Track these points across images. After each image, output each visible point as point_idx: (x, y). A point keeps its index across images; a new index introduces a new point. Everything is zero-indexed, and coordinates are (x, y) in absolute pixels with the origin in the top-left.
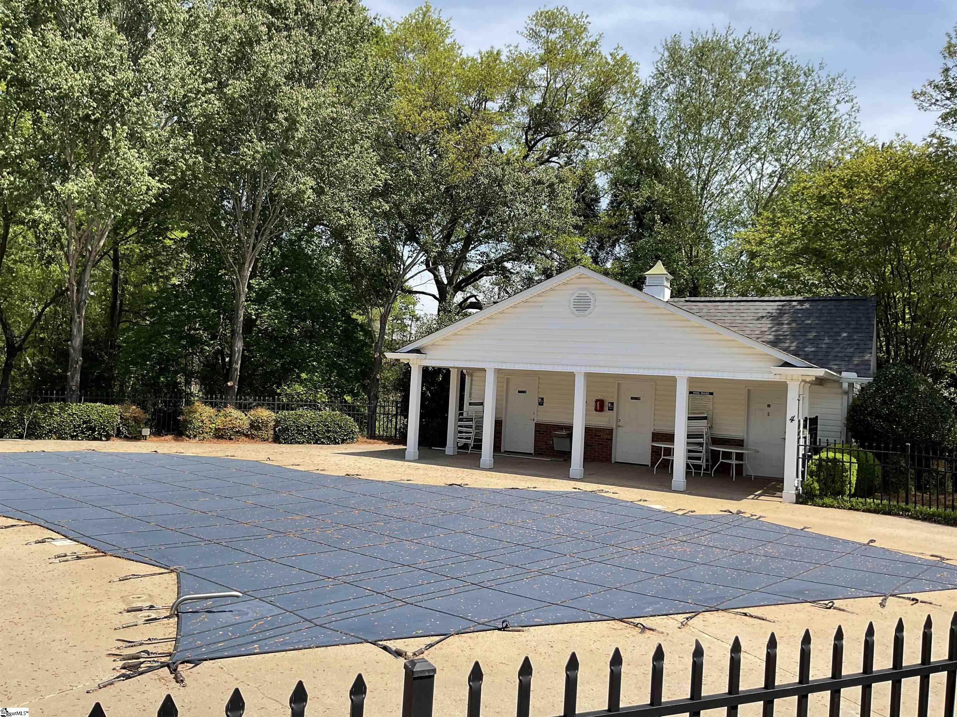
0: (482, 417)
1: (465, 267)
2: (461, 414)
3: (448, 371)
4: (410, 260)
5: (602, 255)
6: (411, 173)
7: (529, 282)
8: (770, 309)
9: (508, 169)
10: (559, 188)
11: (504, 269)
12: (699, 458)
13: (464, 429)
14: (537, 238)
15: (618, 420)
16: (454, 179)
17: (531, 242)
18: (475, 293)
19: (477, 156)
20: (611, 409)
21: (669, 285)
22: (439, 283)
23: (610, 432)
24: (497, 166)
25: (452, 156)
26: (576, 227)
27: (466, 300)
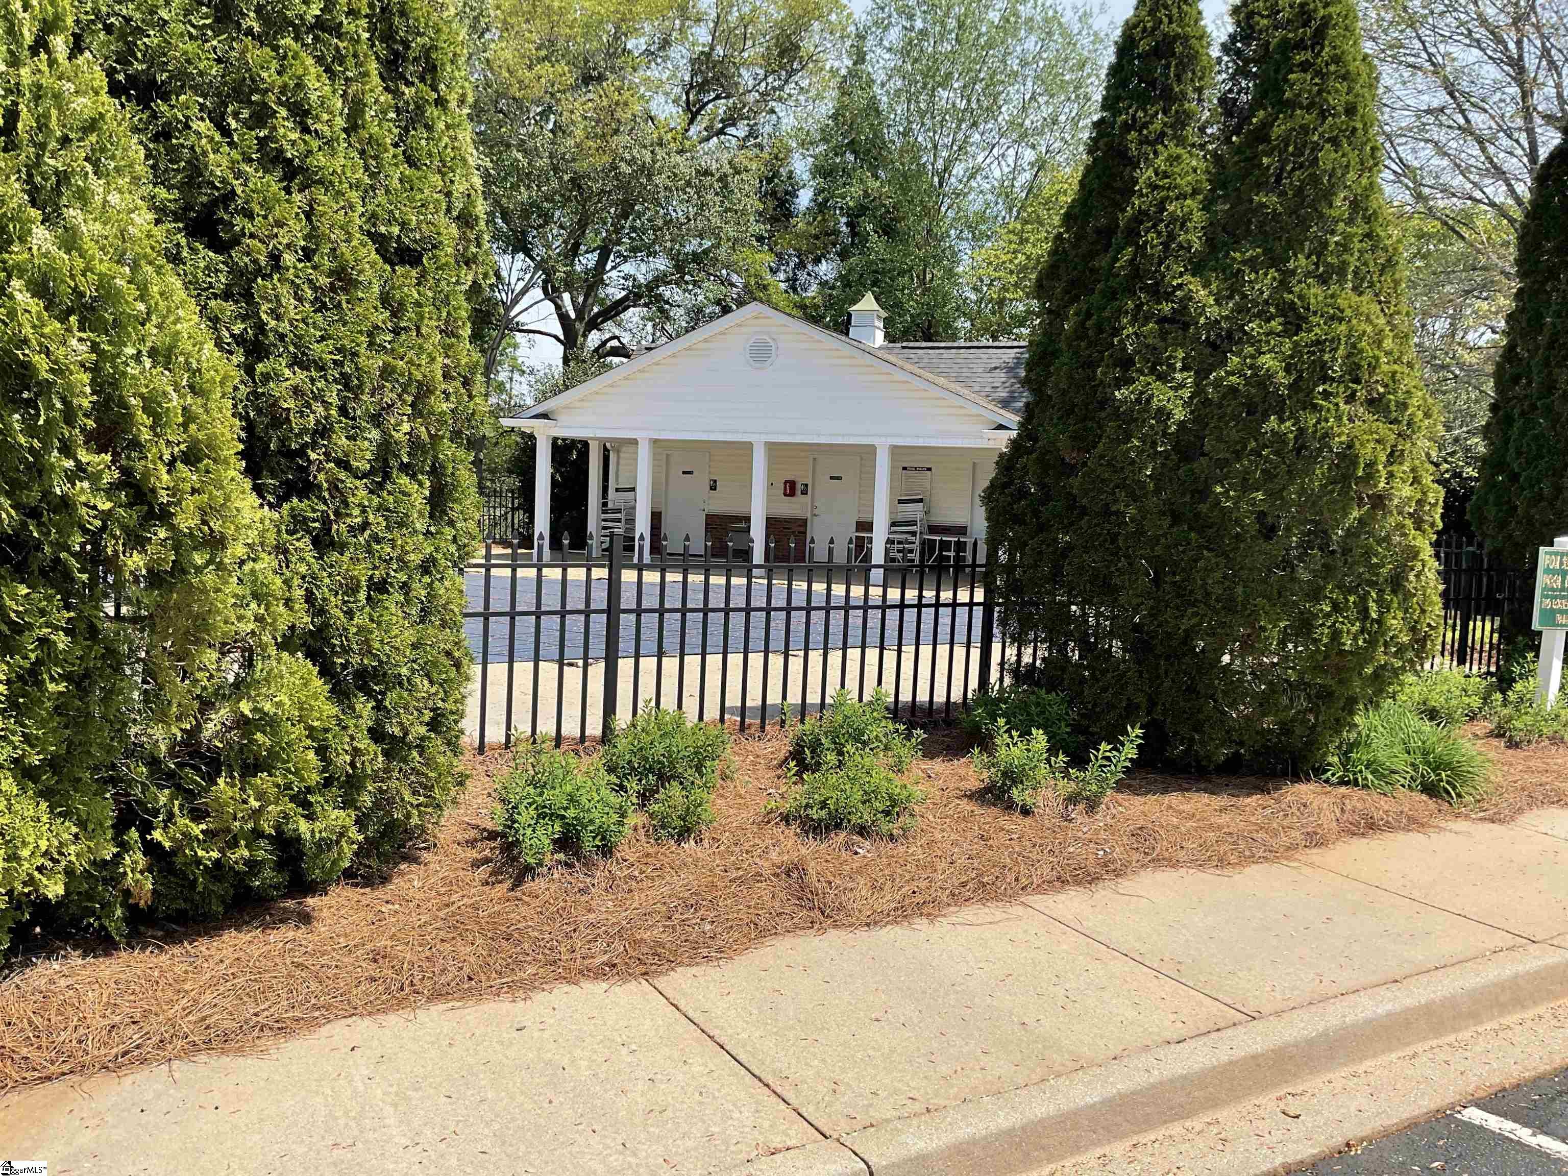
0: (634, 508)
1: (602, 294)
2: (605, 504)
3: (585, 444)
4: (521, 284)
5: (802, 276)
6: (520, 156)
7: (697, 317)
8: (1005, 358)
9: (660, 153)
10: (734, 181)
11: (659, 298)
12: (911, 551)
13: (610, 524)
14: (706, 252)
15: (814, 507)
16: (582, 166)
17: (696, 258)
18: (617, 333)
19: (616, 132)
20: (804, 492)
21: (881, 325)
22: (563, 317)
23: (803, 523)
24: (645, 147)
25: (579, 133)
26: (760, 239)
27: (604, 343)
